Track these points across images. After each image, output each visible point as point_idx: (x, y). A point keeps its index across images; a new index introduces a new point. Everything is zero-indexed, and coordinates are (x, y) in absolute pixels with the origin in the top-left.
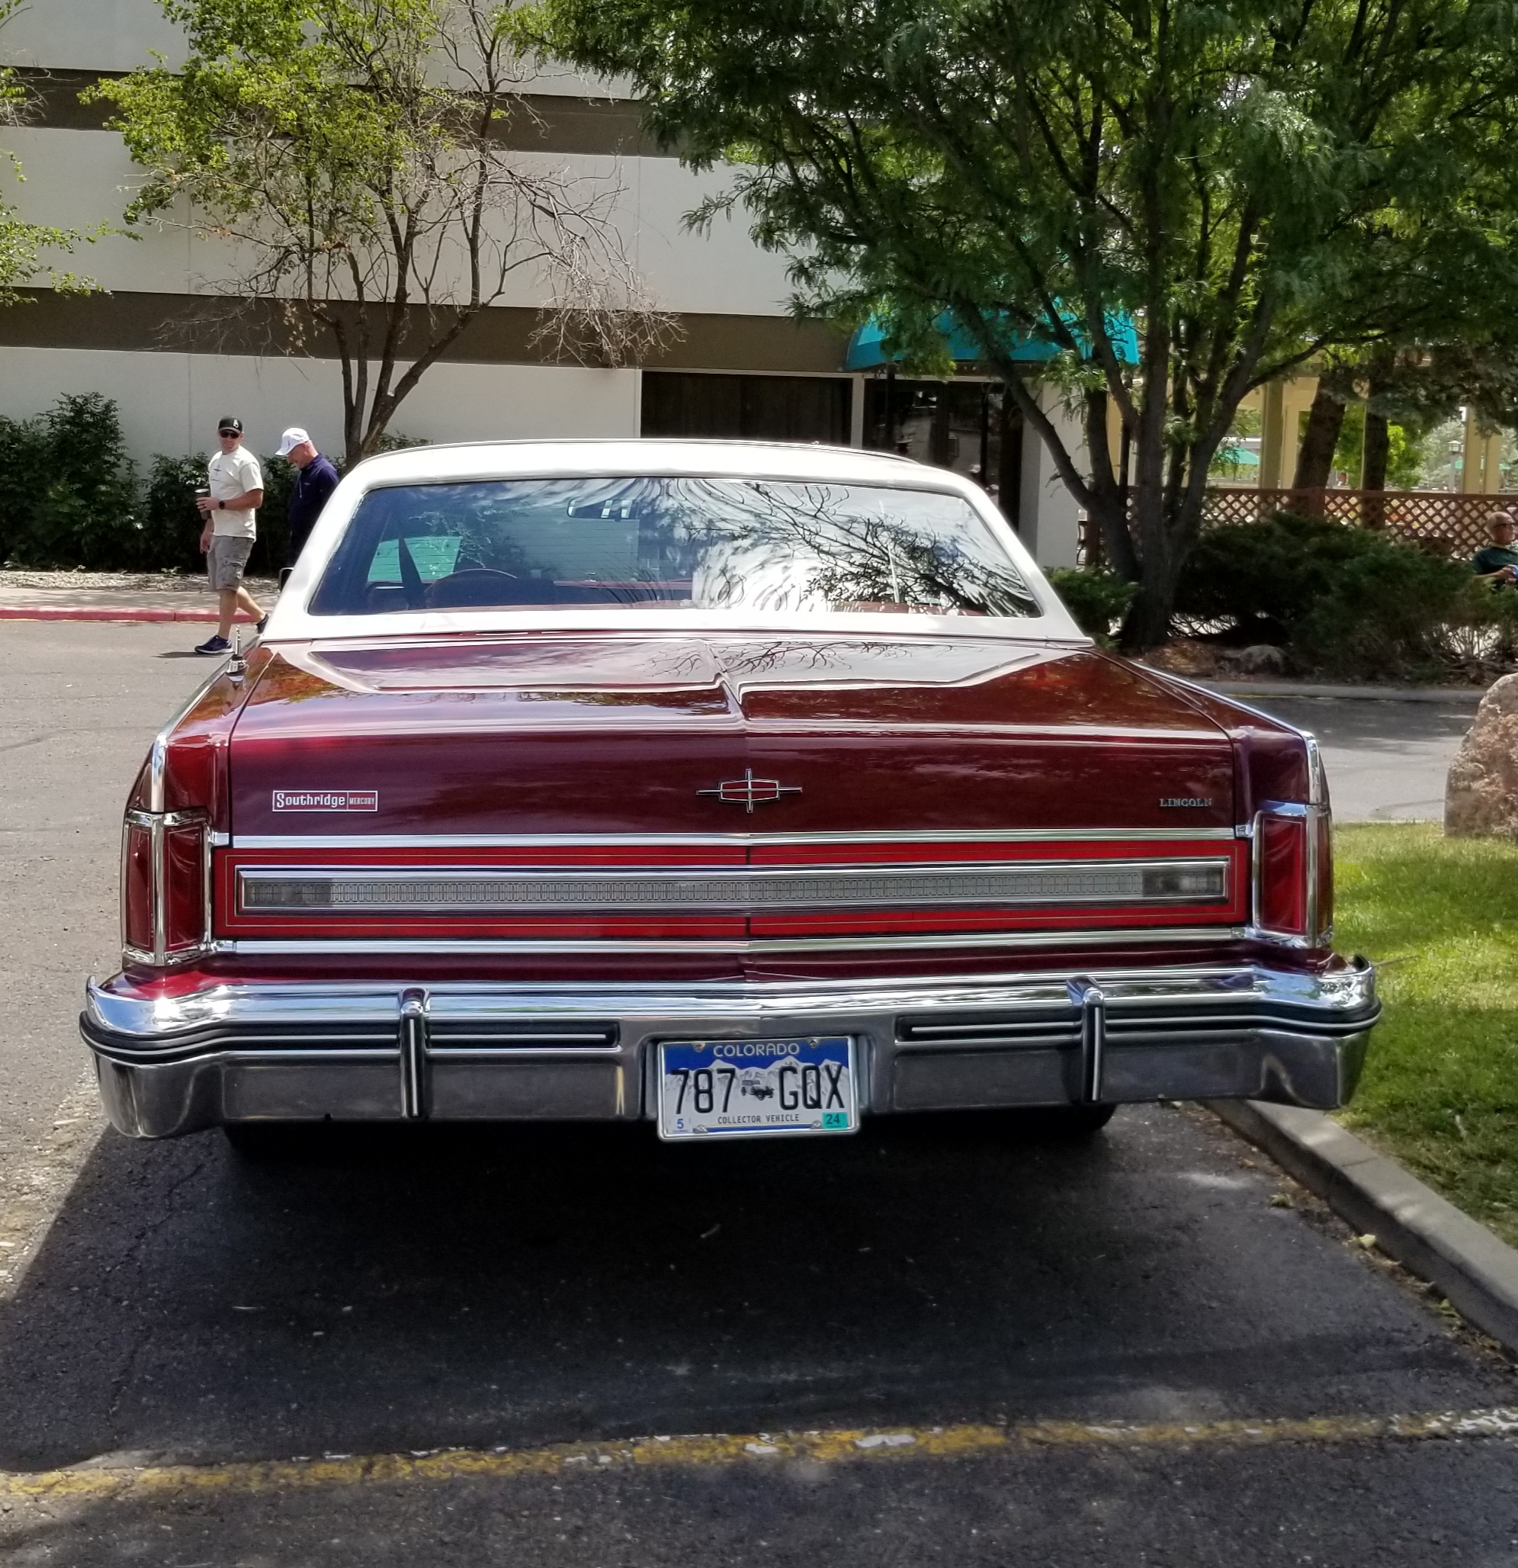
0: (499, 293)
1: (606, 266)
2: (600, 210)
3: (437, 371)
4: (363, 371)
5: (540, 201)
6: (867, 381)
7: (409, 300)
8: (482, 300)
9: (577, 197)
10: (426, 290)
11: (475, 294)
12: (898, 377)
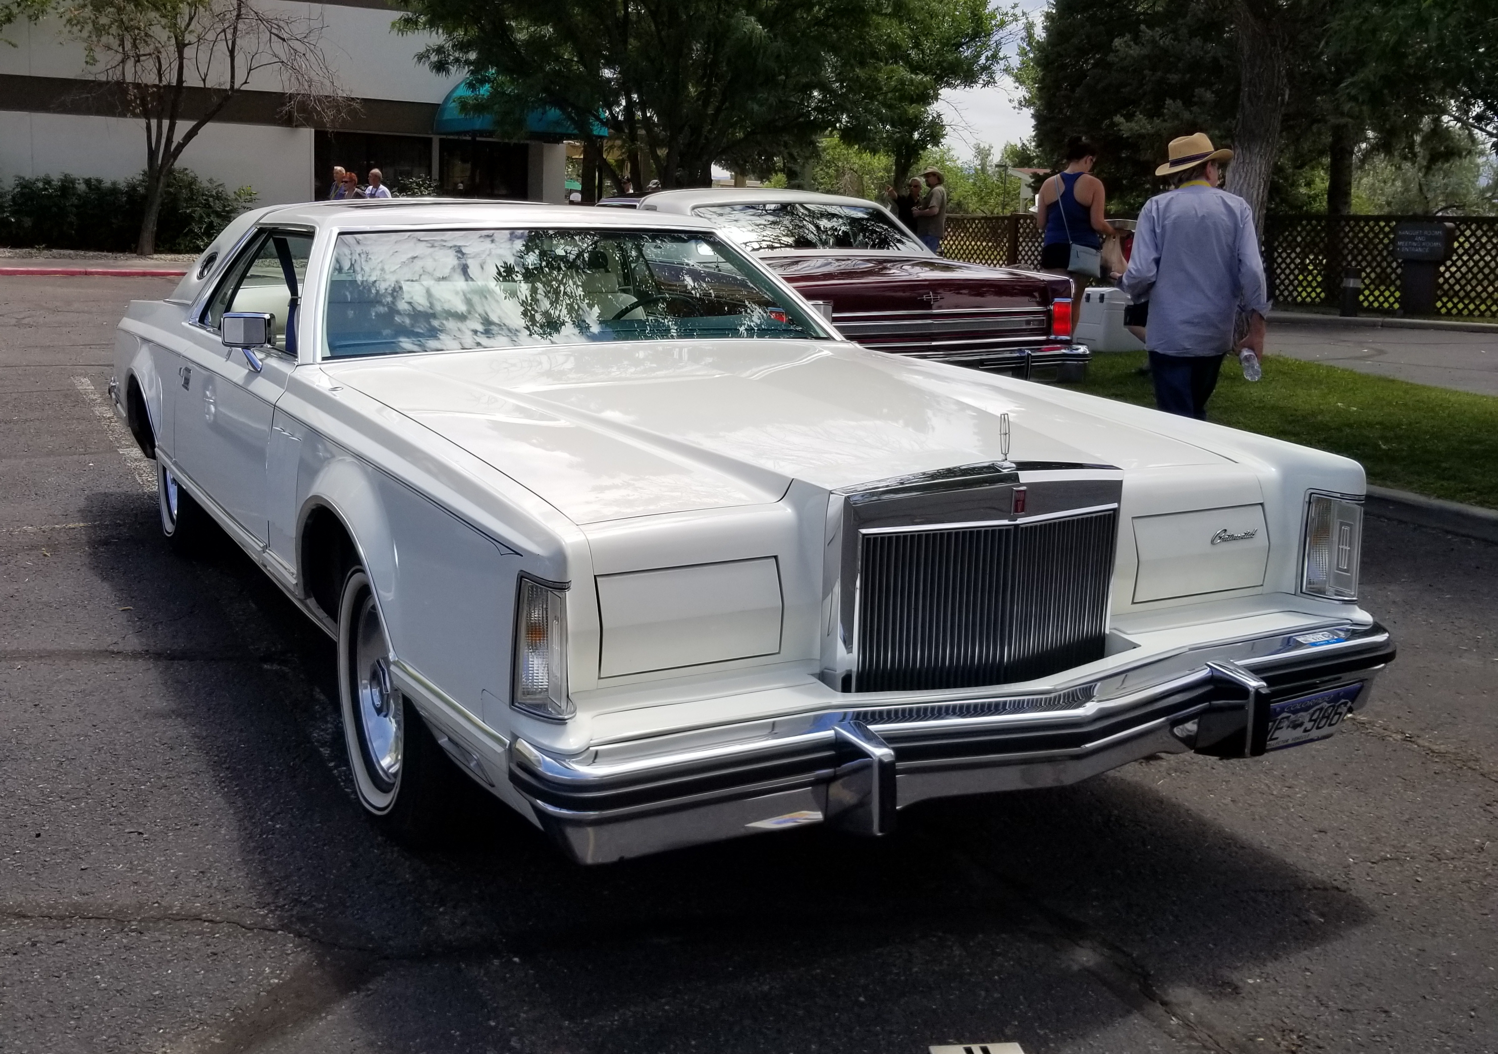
0: (246, 83)
1: (320, 73)
2: (312, 39)
3: (210, 128)
4: (160, 127)
5: (274, 31)
6: (441, 140)
7: (185, 84)
8: (236, 86)
9: (299, 29)
10: (204, 80)
11: (232, 82)
12: (478, 139)
